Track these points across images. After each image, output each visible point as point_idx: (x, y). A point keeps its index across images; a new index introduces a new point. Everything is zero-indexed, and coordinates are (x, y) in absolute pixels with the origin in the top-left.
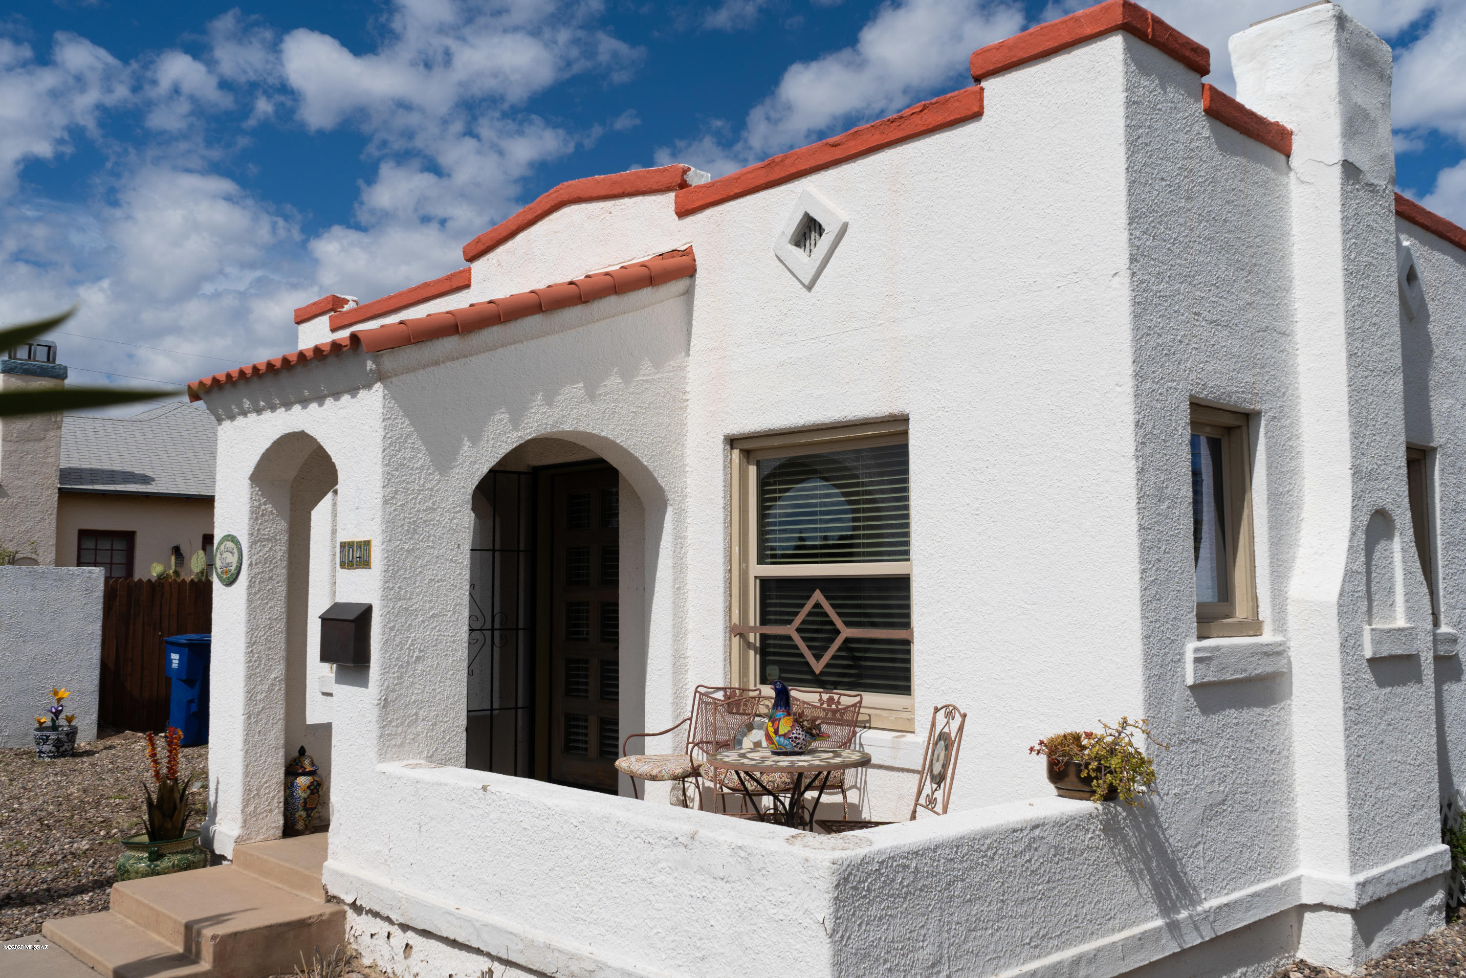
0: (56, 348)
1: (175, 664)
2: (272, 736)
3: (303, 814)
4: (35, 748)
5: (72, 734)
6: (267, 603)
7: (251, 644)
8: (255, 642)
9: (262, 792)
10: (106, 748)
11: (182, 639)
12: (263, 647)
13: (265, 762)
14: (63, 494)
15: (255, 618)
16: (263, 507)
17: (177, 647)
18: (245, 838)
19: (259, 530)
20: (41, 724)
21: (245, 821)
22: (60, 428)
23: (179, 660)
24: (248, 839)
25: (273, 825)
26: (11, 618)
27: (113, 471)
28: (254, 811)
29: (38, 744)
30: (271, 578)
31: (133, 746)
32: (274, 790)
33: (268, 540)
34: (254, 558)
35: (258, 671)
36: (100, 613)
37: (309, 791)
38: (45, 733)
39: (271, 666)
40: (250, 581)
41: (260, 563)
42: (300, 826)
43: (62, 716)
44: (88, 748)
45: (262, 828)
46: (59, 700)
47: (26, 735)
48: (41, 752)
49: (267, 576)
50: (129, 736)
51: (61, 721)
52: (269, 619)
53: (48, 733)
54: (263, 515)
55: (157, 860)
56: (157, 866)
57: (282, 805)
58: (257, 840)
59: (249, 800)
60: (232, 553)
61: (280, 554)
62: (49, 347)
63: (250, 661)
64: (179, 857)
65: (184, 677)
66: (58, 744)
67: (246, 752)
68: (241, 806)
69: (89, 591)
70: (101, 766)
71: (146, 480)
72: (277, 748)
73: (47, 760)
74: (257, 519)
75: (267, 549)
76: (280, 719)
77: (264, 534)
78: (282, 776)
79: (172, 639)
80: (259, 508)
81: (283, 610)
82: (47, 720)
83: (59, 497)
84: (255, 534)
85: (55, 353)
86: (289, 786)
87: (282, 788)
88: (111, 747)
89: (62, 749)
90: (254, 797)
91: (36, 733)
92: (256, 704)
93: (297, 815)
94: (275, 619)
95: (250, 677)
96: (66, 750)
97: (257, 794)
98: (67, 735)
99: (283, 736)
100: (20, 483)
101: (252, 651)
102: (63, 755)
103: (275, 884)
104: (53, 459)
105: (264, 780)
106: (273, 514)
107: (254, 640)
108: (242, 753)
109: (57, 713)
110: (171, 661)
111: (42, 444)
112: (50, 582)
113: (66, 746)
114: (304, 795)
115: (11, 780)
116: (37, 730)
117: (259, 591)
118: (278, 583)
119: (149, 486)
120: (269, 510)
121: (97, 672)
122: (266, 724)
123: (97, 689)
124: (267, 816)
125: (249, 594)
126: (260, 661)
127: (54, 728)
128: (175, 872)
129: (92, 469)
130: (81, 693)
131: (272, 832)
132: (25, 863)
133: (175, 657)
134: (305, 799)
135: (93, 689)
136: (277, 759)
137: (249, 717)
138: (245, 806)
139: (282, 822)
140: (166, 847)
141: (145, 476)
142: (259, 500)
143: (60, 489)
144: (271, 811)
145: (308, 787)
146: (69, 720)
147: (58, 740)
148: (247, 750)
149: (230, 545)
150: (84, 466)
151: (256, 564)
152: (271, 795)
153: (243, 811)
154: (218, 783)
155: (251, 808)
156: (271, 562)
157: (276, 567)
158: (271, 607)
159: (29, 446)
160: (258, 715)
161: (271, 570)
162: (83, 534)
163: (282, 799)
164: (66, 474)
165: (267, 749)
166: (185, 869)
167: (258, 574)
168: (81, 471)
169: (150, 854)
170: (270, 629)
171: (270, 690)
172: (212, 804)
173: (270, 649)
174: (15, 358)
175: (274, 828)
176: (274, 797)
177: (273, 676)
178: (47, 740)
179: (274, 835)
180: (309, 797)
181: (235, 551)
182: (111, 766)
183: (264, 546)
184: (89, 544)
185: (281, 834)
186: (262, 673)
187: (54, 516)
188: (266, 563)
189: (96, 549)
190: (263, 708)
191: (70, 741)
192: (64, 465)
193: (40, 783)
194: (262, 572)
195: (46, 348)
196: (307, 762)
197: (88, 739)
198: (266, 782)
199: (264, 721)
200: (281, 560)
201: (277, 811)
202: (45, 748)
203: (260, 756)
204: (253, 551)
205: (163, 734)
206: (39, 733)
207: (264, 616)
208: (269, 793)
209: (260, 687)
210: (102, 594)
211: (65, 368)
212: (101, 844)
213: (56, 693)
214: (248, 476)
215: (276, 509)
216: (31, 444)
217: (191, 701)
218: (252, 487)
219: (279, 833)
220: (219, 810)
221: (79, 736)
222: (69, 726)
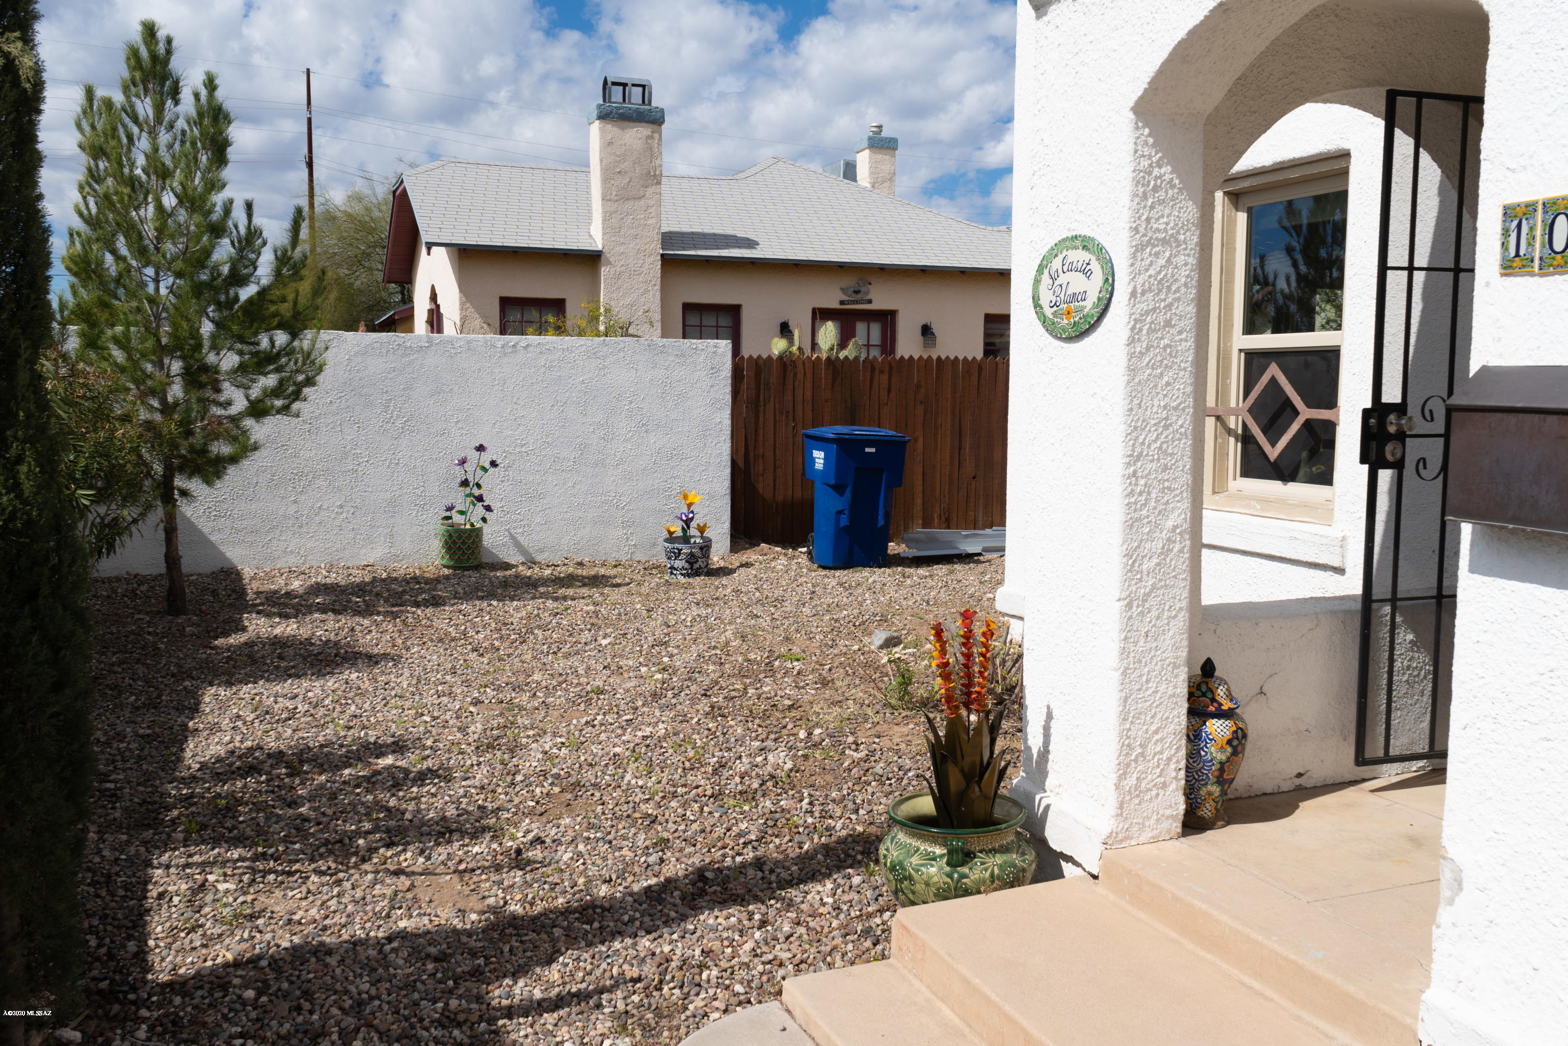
0: (651, 87)
1: (819, 464)
2: (1167, 641)
3: (1215, 789)
4: (663, 559)
5: (706, 548)
6: (1161, 375)
7: (1134, 458)
8: (1141, 454)
9: (1150, 747)
10: (742, 566)
11: (829, 431)
12: (1154, 465)
13: (1156, 692)
14: (666, 260)
15: (1140, 405)
16: (1156, 172)
17: (821, 442)
18: (1120, 837)
19: (1148, 220)
20: (671, 533)
21: (1121, 806)
22: (659, 183)
23: (825, 459)
24: (1126, 838)
25: (1168, 812)
26: (631, 403)
27: (715, 235)
28: (1137, 787)
29: (669, 558)
30: (1168, 323)
31: (773, 564)
32: (1170, 747)
33: (1164, 242)
34: (1140, 280)
35: (1144, 512)
36: (728, 398)
37: (1229, 749)
38: (676, 545)
39: (1167, 503)
40: (1133, 329)
41: (1150, 289)
42: (1207, 811)
43: (693, 524)
44: (722, 564)
45: (1148, 818)
46: (690, 505)
47: (654, 545)
48: (672, 568)
49: (1161, 319)
50: (765, 550)
51: (693, 531)
52: (1165, 407)
53: (680, 546)
54: (1156, 189)
55: (962, 864)
56: (965, 876)
57: (1182, 774)
58: (1142, 839)
59: (1128, 765)
60: (1087, 273)
61: (1185, 272)
62: (644, 86)
63: (1132, 493)
64: (999, 859)
65: (833, 482)
66: (691, 559)
67: (1124, 673)
68: (1114, 778)
69: (714, 370)
70: (746, 594)
71: (750, 244)
72: (1176, 666)
73: (681, 578)
74: (1145, 197)
75: (1161, 262)
76: (1181, 609)
77: (1158, 230)
78: (1184, 719)
79: (812, 432)
80: (1150, 173)
81: (1189, 389)
82: (677, 529)
83: (662, 265)
84: (1142, 229)
85: (650, 94)
86: (1194, 737)
87: (1184, 742)
88: (747, 565)
89: (696, 566)
90: (1136, 760)
91: (667, 545)
92: (1140, 580)
93: (1203, 792)
94: (1175, 409)
95: (1131, 525)
96: (700, 568)
97: (1142, 754)
98: (701, 549)
99: (1185, 643)
100: (622, 249)
101: (1135, 472)
102: (697, 573)
103: (1248, 980)
104: (654, 221)
105: (1153, 728)
106: (1173, 187)
107: (1138, 450)
108: (1117, 675)
109: (688, 522)
110: (813, 460)
111: (642, 202)
112: (671, 358)
113: (700, 563)
114: (1221, 757)
115: (648, 611)
116: (666, 540)
117: (1148, 349)
118: (1180, 333)
119: (753, 251)
120: (1167, 177)
121: (728, 471)
122: (1158, 618)
123: (728, 491)
124: (1158, 795)
125: (1131, 356)
126: (1149, 493)
127: (686, 539)
128: (996, 890)
129: (692, 233)
130: (711, 496)
131: (1166, 825)
132: (709, 793)
133: (819, 457)
134: (1222, 763)
135: (723, 492)
136: (1175, 687)
137: (1129, 605)
138: (1122, 777)
139: (1182, 807)
140: (975, 840)
141: (748, 239)
142: (1150, 157)
143: (662, 255)
144: (1164, 786)
145: (1229, 742)
146: (702, 529)
147: (692, 555)
148: (1127, 669)
149: (1078, 256)
150: (684, 230)
151: (1143, 293)
152: (1165, 756)
153: (1117, 787)
154: (1050, 716)
155: (1131, 781)
156: (1169, 288)
157: (1178, 299)
158: (1168, 384)
159: (629, 205)
160: (1145, 601)
161: (1170, 306)
162: (688, 308)
163: (1183, 764)
164: (668, 239)
165: (1158, 667)
166: (1012, 885)
167: (1147, 313)
168: (682, 235)
169: (950, 853)
170: (1166, 427)
171: (1166, 552)
172: (1035, 752)
173: (1165, 468)
174: (610, 102)
175: (1168, 817)
176: (1169, 759)
177: (1170, 524)
178: (680, 554)
179: (1169, 831)
180: (1228, 760)
181: (1095, 266)
182: (757, 594)
183: (1157, 255)
184: (693, 320)
185: (1179, 830)
186: (1152, 518)
187: (658, 287)
188: (1160, 291)
189: (701, 326)
190: (1154, 587)
191: (704, 556)
192: (665, 229)
193: (683, 617)
194: (1154, 309)
195: (640, 89)
196: (1221, 692)
197: (721, 552)
198: (1156, 732)
199: (1154, 613)
200: (1186, 285)
201: (1173, 786)
202: (678, 564)
203: (1148, 681)
204: (1138, 264)
205: (804, 550)
206: (671, 546)
207: (1156, 402)
208: (1161, 752)
209: (1148, 546)
210: (730, 375)
211: (662, 111)
212: (806, 757)
213: (685, 497)
214: (1132, 104)
215: (1179, 177)
216: (631, 203)
217: (840, 513)
218: (1137, 128)
219: (1177, 827)
220: (1052, 766)
221: (713, 550)
222: (702, 537)
